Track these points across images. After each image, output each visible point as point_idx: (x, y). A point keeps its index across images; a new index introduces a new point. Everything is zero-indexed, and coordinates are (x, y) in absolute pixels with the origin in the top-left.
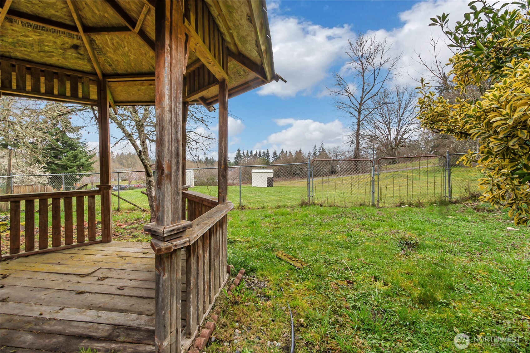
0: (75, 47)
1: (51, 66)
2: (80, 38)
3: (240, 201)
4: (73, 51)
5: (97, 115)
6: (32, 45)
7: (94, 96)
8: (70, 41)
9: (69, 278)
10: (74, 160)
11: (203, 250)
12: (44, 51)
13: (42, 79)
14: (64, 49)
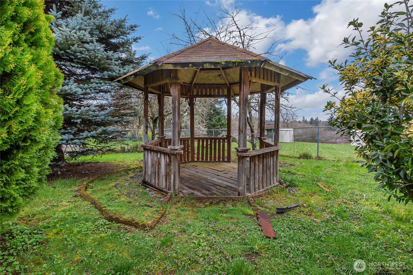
0: (219, 75)
1: (211, 84)
2: (221, 72)
3: (318, 154)
4: (218, 77)
5: (227, 102)
6: (205, 78)
7: (226, 93)
8: (217, 74)
9: (215, 171)
10: (219, 121)
11: (259, 162)
12: (209, 79)
13: (208, 90)
14: (216, 77)
